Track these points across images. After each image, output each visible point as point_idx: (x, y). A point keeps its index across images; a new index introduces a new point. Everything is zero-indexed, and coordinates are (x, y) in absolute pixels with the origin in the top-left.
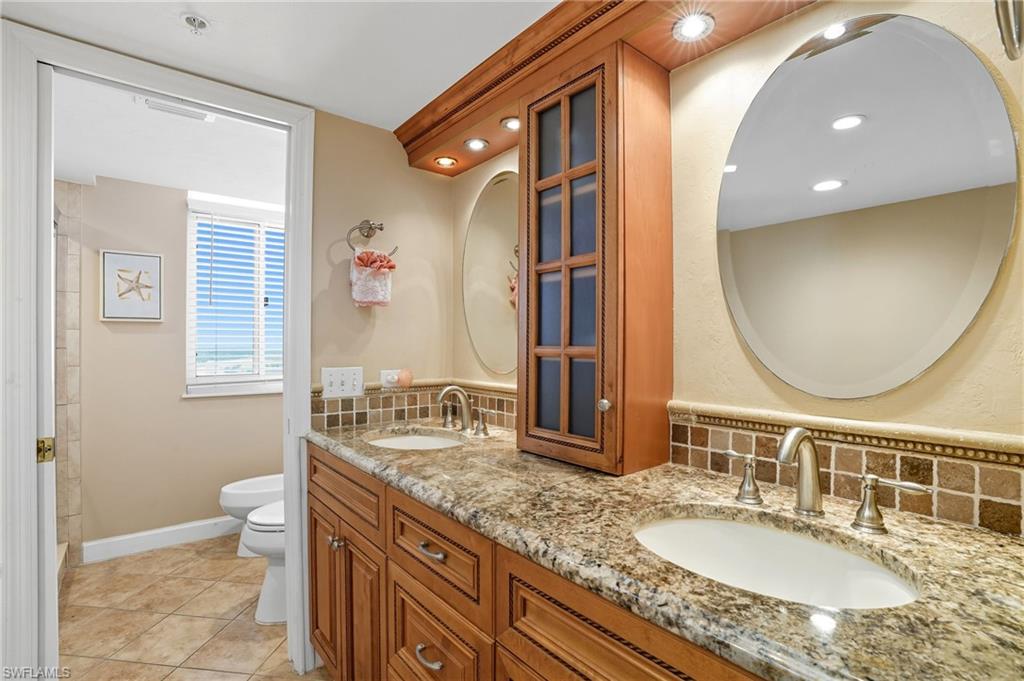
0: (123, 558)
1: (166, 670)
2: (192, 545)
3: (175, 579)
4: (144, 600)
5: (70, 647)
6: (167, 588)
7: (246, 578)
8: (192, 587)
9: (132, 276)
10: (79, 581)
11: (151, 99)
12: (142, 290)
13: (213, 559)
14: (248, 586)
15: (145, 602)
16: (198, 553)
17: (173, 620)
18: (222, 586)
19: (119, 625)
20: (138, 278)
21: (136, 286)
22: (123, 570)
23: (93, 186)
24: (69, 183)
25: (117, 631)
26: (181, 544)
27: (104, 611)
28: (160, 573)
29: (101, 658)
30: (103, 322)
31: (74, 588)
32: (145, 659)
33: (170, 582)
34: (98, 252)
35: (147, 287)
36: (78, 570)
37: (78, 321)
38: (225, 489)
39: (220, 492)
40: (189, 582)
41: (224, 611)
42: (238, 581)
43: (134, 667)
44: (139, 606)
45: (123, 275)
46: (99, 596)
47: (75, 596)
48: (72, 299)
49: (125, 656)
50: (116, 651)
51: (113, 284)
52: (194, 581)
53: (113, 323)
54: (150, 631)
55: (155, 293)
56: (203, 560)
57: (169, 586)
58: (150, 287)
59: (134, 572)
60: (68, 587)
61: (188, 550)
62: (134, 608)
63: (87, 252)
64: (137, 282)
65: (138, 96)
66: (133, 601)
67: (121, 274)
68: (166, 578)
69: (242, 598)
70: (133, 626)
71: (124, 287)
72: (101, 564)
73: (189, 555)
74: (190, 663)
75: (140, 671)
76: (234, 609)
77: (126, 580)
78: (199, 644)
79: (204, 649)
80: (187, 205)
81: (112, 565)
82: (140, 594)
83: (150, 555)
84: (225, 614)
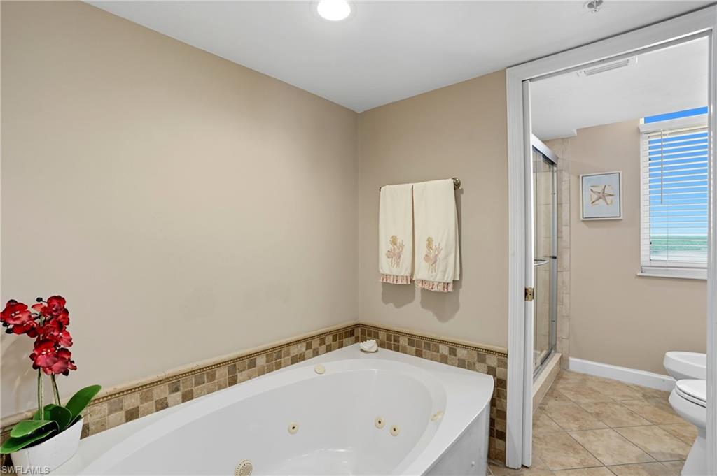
0: (592, 376)
1: (598, 464)
2: (642, 388)
3: (621, 405)
4: (597, 409)
5: (551, 413)
6: (614, 409)
7: (683, 436)
8: (630, 418)
9: (599, 189)
10: (567, 379)
11: (587, 69)
12: (606, 198)
13: (656, 407)
14: (682, 444)
15: (597, 410)
16: (644, 396)
17: (613, 433)
18: (657, 430)
19: (578, 416)
20: (604, 190)
21: (603, 196)
22: (590, 384)
23: (575, 136)
24: (563, 139)
25: (576, 420)
26: (634, 384)
27: (571, 403)
28: (612, 397)
29: (564, 429)
30: (583, 221)
31: (561, 381)
32: (587, 446)
33: (616, 406)
34: (579, 177)
35: (610, 195)
36: (566, 372)
37: (568, 222)
38: (669, 354)
39: (664, 355)
40: (631, 413)
41: (654, 450)
42: (675, 435)
43: (579, 447)
44: (592, 412)
45: (594, 189)
46: (573, 393)
47: (561, 386)
48: (566, 207)
49: (575, 436)
50: (572, 431)
51: (588, 196)
52: (635, 415)
53: (589, 222)
54: (595, 431)
55: (616, 199)
56: (646, 403)
57: (616, 409)
58: (613, 195)
59: (596, 388)
60: (559, 379)
61: (638, 391)
62: (589, 411)
63: (573, 179)
64: (603, 193)
65: (579, 71)
66: (590, 406)
67: (593, 188)
68: (615, 402)
69: (672, 450)
70: (586, 421)
71: (595, 197)
72: (578, 374)
73: (638, 395)
74: (614, 469)
75: (581, 451)
76: (663, 454)
77: (589, 391)
78: (626, 461)
79: (628, 468)
80: (639, 130)
81: (585, 378)
82: (596, 404)
83: (609, 382)
84: (653, 453)
